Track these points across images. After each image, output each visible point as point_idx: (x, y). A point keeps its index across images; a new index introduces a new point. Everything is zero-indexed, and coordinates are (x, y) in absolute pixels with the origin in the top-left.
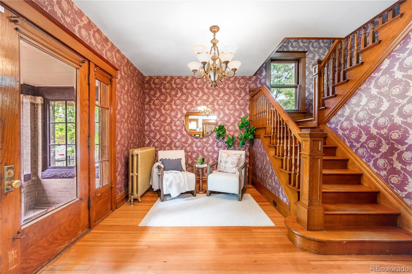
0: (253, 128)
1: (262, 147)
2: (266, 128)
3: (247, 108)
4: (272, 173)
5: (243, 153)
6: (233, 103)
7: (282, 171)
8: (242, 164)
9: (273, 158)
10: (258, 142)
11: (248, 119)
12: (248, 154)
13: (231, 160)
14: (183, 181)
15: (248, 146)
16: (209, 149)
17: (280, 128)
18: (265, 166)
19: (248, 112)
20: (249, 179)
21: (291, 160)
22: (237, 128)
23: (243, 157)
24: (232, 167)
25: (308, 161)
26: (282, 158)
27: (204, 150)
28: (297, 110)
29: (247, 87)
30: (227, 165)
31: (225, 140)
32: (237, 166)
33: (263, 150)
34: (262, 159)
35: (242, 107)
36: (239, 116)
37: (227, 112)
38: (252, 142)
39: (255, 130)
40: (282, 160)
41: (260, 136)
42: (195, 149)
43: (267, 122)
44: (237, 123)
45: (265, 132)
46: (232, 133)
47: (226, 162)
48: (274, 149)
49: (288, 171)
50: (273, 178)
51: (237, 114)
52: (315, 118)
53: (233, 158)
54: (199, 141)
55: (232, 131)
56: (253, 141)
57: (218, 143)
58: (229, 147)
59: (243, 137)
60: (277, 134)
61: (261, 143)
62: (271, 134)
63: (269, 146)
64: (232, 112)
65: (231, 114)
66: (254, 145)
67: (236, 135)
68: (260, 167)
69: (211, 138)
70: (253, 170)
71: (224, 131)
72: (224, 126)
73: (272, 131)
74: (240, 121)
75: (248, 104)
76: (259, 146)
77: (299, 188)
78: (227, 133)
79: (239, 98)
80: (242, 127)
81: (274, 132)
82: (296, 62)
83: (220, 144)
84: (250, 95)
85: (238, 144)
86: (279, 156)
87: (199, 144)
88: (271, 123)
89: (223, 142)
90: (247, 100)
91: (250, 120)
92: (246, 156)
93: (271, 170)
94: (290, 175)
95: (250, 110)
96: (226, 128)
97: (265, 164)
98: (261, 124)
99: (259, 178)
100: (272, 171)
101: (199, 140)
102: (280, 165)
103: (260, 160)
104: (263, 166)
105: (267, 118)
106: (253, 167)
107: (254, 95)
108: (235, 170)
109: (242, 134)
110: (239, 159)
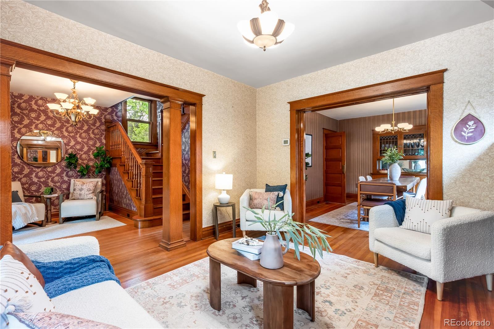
0: (109, 157)
1: (118, 174)
2: (121, 158)
3: (103, 138)
4: (127, 193)
5: (100, 180)
6: (87, 131)
7: (132, 189)
8: (99, 190)
9: (127, 181)
10: (115, 170)
11: (104, 149)
12: (105, 182)
13: (87, 187)
14: (30, 211)
15: (104, 174)
16: (56, 179)
17: (131, 158)
18: (121, 189)
19: (104, 141)
20: (105, 206)
21: (137, 181)
22: (92, 157)
23: (100, 184)
24: (88, 193)
25: (144, 179)
26: (132, 180)
27: (49, 181)
28: (150, 143)
29: (103, 117)
30: (83, 192)
31: (78, 169)
32: (93, 192)
33: (119, 177)
34: (118, 184)
35: (98, 136)
36: (94, 145)
37: (79, 140)
38: (108, 170)
39: (112, 159)
40: (133, 181)
41: (116, 164)
42: (35, 180)
43: (122, 154)
44: (91, 152)
45: (120, 161)
46: (85, 162)
47: (81, 190)
48: (127, 175)
49: (136, 188)
50: (127, 197)
51: (91, 143)
52: (160, 151)
53: (89, 185)
54: (41, 171)
55: (86, 160)
56: (110, 169)
57: (68, 172)
58: (82, 176)
59: (99, 166)
60: (129, 163)
61: (117, 171)
62: (125, 163)
63: (124, 173)
64: (85, 140)
65: (84, 142)
66: (110, 173)
67: (91, 164)
68: (116, 192)
69: (58, 167)
70: (110, 196)
71: (76, 160)
72: (75, 154)
73: (126, 161)
74: (94, 150)
75: (104, 134)
76: (115, 173)
77: (139, 196)
78: (80, 161)
79: (93, 127)
80: (98, 156)
81: (127, 162)
82: (149, 102)
83: (71, 173)
84: (105, 125)
85: (93, 173)
86: (131, 179)
87: (41, 174)
88: (125, 154)
89: (75, 171)
90: (103, 130)
91: (106, 150)
92: (103, 184)
93: (125, 192)
94: (137, 190)
95: (106, 140)
96: (78, 157)
97: (120, 188)
98: (117, 154)
99: (116, 202)
100: (127, 192)
101: (40, 169)
102: (132, 185)
103: (117, 185)
104: (119, 190)
105: (122, 150)
106: (110, 194)
107: (110, 127)
108: (91, 196)
109: (98, 162)
110: (95, 185)
